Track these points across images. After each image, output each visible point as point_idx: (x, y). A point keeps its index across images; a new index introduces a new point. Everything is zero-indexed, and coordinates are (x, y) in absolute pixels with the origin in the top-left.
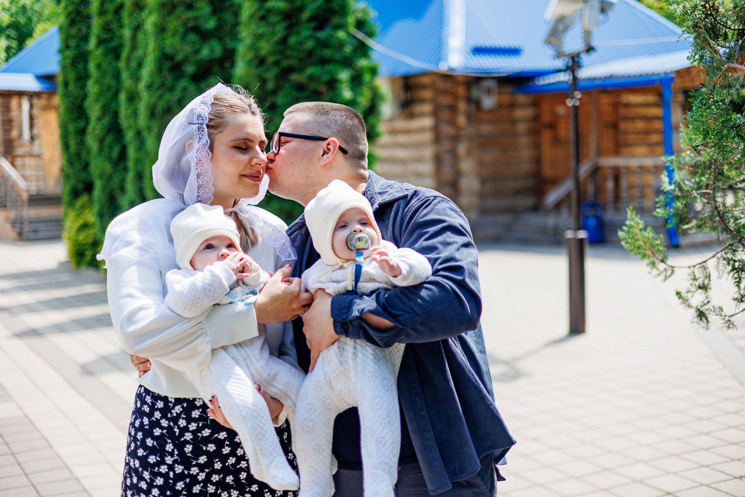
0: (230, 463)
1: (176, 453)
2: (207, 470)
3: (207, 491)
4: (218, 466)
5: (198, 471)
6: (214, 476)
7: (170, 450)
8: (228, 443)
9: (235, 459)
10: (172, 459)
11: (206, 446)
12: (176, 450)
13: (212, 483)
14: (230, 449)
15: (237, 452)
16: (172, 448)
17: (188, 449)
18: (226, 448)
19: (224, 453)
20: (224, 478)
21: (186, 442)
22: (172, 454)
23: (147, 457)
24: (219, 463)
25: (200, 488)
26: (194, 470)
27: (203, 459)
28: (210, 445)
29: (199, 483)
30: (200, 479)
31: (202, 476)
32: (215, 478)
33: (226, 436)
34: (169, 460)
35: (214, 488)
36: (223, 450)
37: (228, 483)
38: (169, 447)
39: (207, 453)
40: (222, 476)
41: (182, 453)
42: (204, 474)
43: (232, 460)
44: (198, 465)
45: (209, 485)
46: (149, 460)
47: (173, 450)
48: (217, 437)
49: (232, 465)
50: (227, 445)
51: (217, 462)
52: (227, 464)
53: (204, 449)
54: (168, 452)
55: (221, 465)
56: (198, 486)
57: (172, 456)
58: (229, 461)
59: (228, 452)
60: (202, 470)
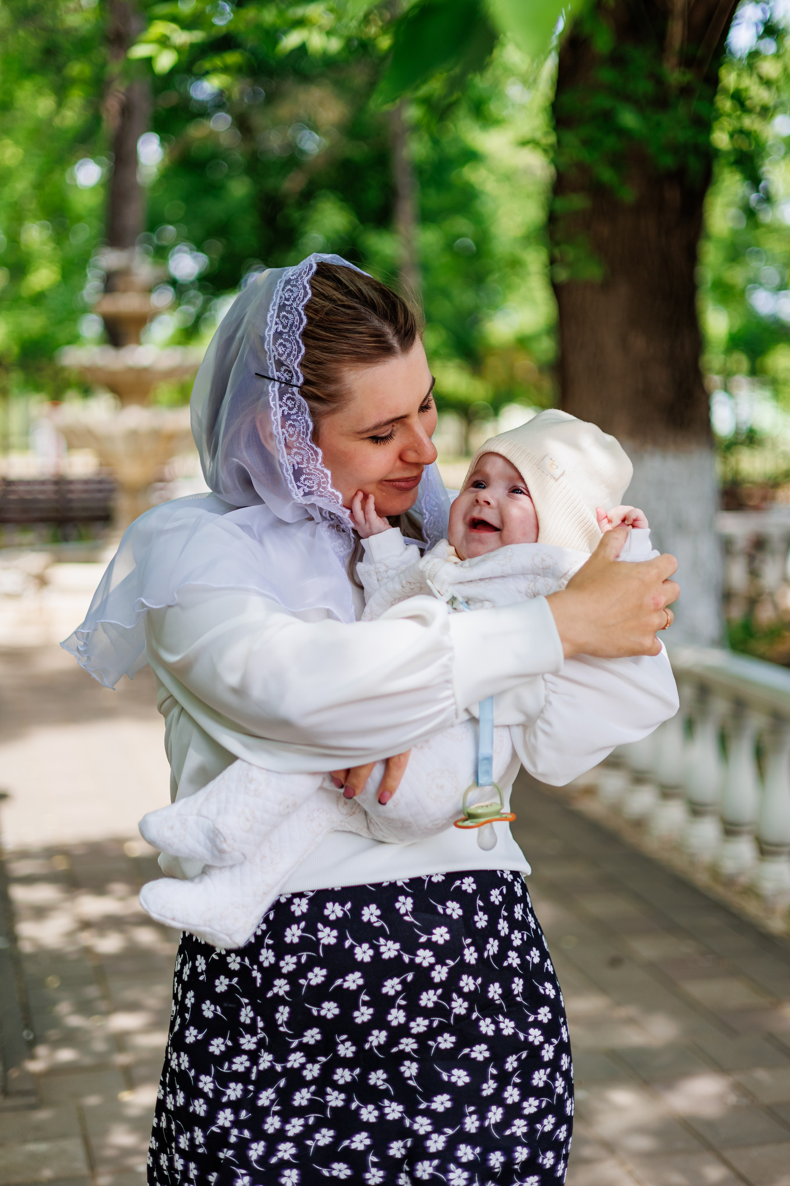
0: (375, 1044)
1: (261, 1024)
2: (322, 1059)
3: (327, 1102)
4: (346, 1050)
5: (303, 1060)
6: (339, 1071)
7: (248, 1021)
8: (367, 998)
9: (384, 1033)
10: (254, 1039)
11: (319, 1006)
12: (259, 1018)
13: (336, 1086)
14: (371, 1011)
15: (390, 1018)
16: (251, 1014)
17: (283, 1014)
18: (363, 1009)
19: (359, 1021)
20: (364, 1077)
21: (278, 1000)
22: (252, 1030)
23: (206, 1042)
24: (348, 1044)
25: (309, 1096)
26: (296, 1059)
27: (312, 1036)
28: (326, 1005)
29: (307, 1084)
30: (309, 1077)
31: (312, 1072)
32: (343, 1076)
33: (361, 982)
34: (248, 1042)
35: (343, 1096)
36: (356, 1014)
37: (375, 1086)
38: (246, 1015)
39: (320, 1022)
40: (357, 1071)
41: (271, 1026)
42: (317, 1066)
43: (378, 1037)
44: (303, 1047)
45: (329, 1090)
46: (211, 1049)
47: (254, 1020)
48: (341, 986)
49: (379, 1047)
50: (365, 1003)
51: (343, 1042)
52: (367, 1046)
53: (315, 1013)
54: (244, 1025)
55: (353, 1049)
56: (304, 1091)
57: (254, 1033)
58: (370, 1039)
59: (366, 1018)
60: (311, 1059)
